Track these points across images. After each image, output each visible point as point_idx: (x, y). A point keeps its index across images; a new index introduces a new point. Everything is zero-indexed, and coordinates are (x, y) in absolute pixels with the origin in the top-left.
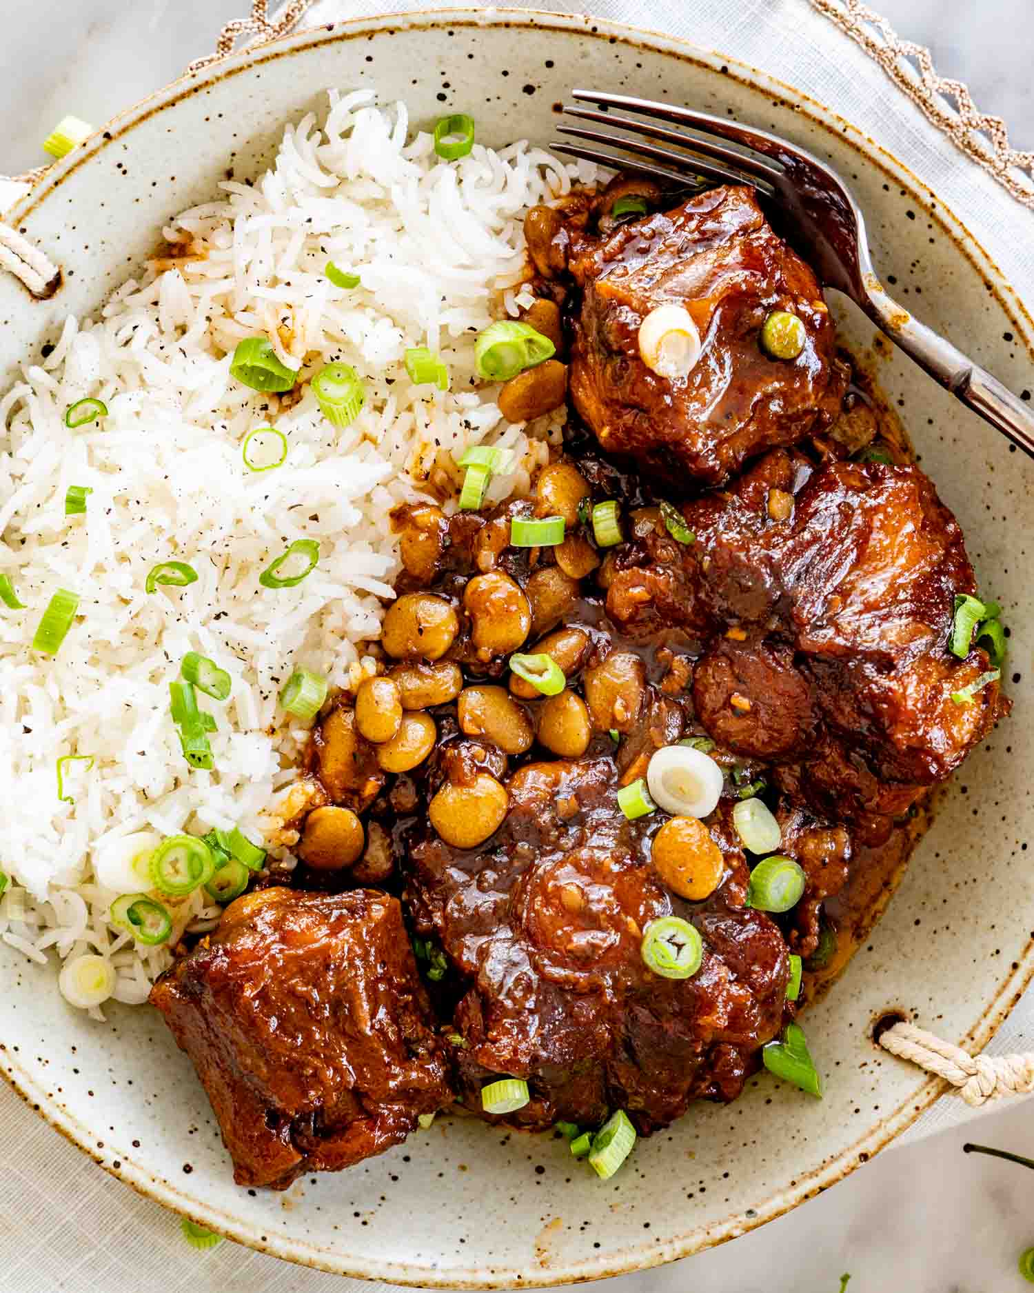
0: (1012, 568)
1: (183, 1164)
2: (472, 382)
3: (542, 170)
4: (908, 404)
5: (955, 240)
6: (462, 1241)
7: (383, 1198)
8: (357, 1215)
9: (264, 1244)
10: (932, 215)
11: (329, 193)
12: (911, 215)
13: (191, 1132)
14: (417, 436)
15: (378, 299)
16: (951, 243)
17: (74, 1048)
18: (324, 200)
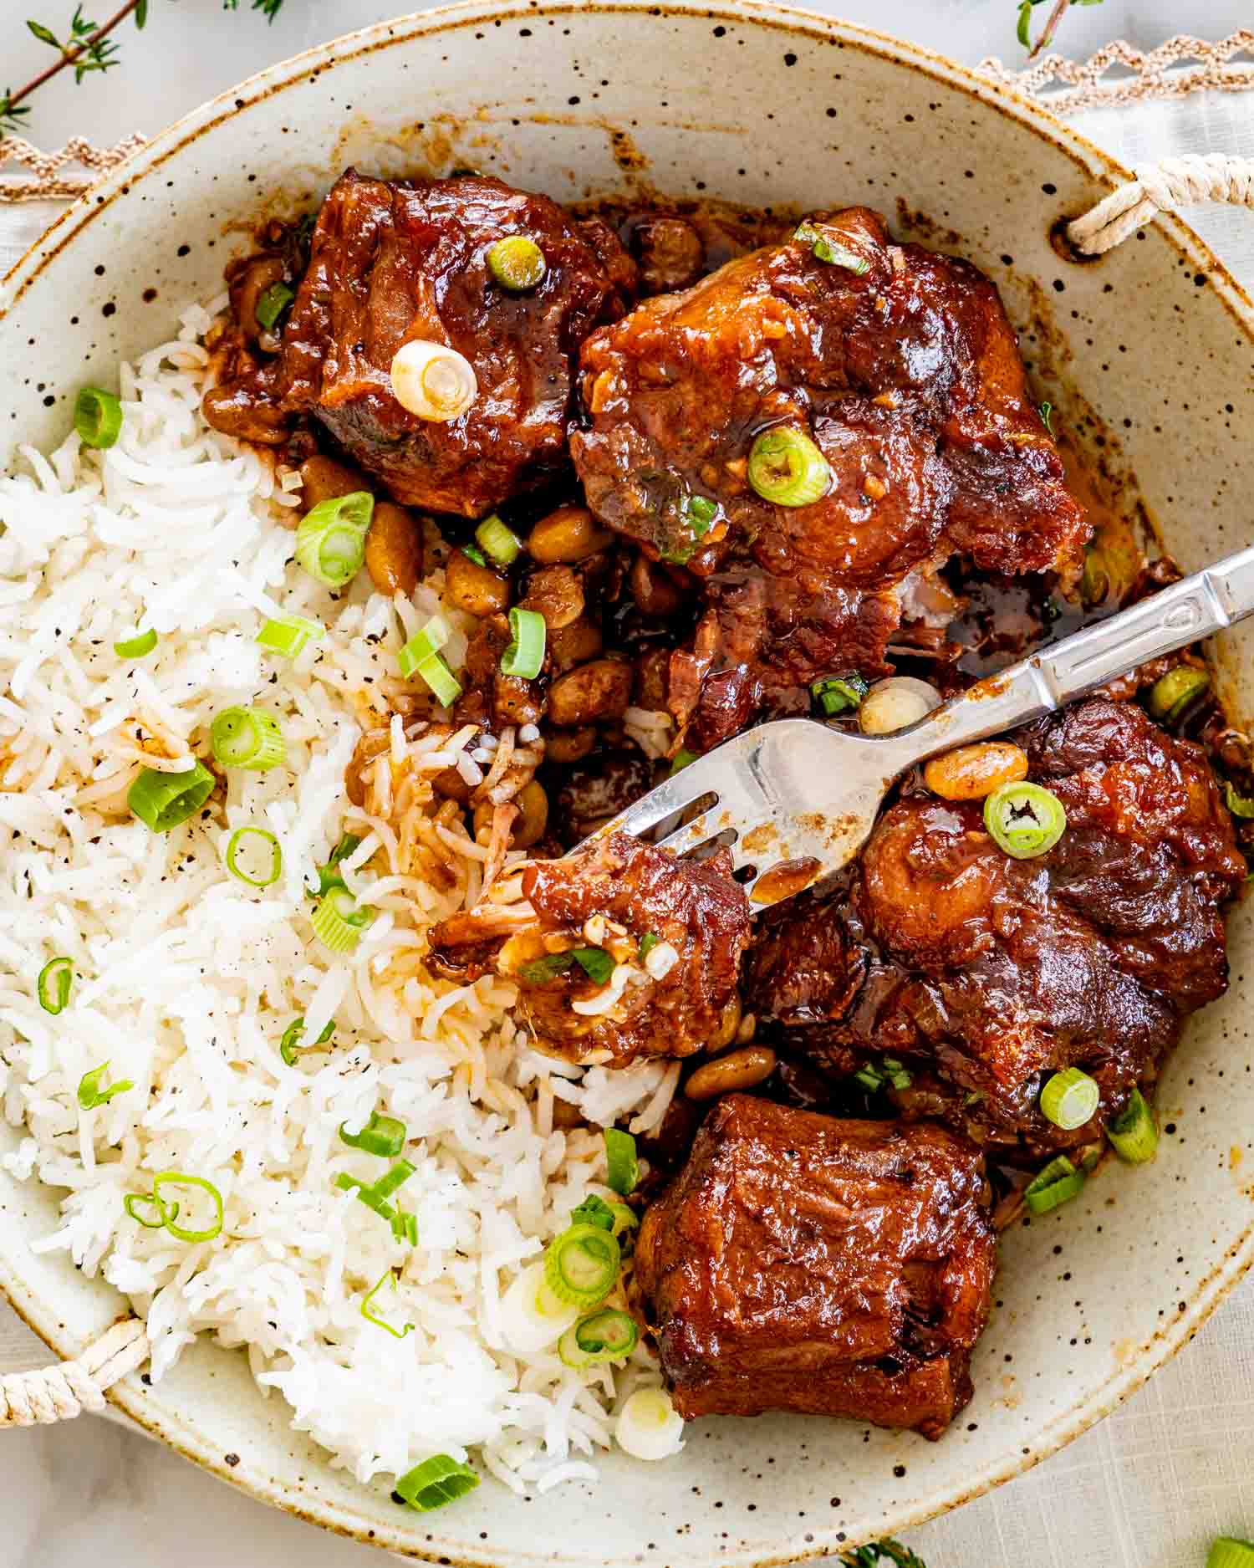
0: (949, 207)
1: (891, 1472)
2: (334, 597)
3: (167, 366)
4: (706, 180)
5: (584, 9)
6: (1180, 1260)
7: (1078, 1304)
8: (1074, 1342)
9: (1031, 1454)
10: (541, 12)
11: (44, 591)
12: (525, 33)
13: (866, 1440)
14: (347, 696)
15: (187, 629)
16: (583, 15)
17: (695, 1489)
18: (48, 602)
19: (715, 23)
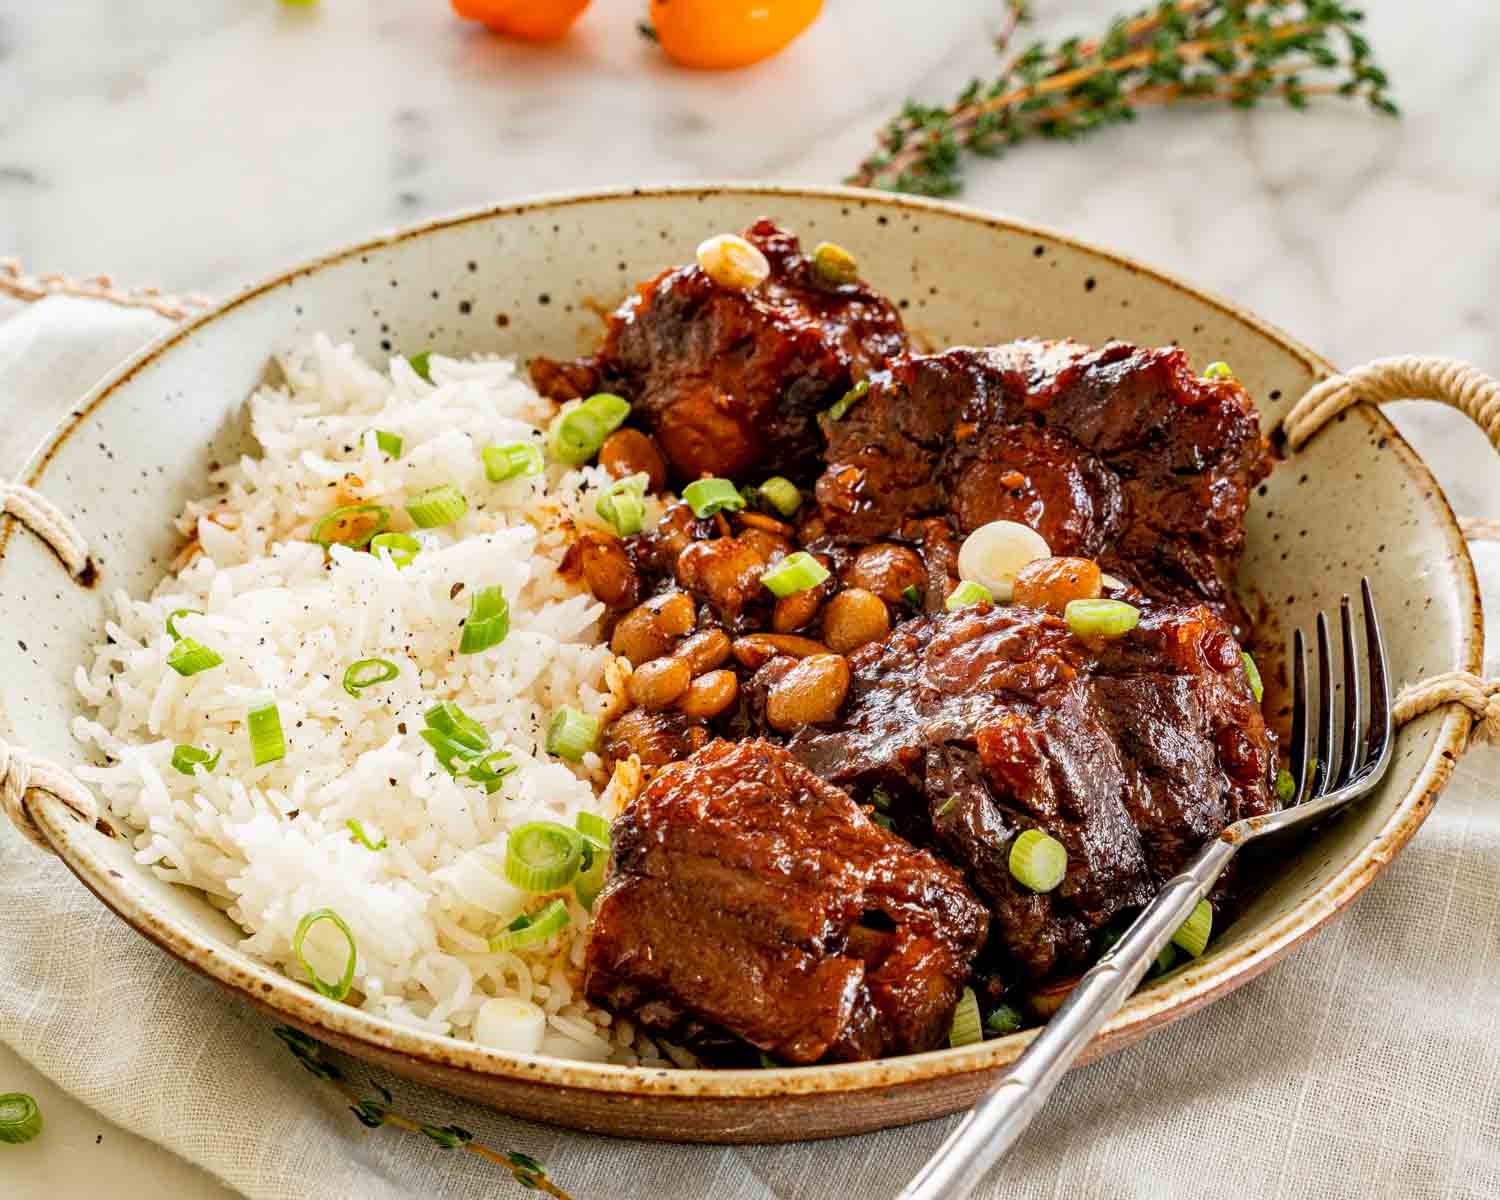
19: (1036, 243)
